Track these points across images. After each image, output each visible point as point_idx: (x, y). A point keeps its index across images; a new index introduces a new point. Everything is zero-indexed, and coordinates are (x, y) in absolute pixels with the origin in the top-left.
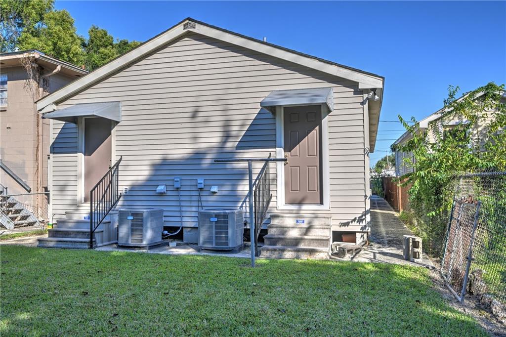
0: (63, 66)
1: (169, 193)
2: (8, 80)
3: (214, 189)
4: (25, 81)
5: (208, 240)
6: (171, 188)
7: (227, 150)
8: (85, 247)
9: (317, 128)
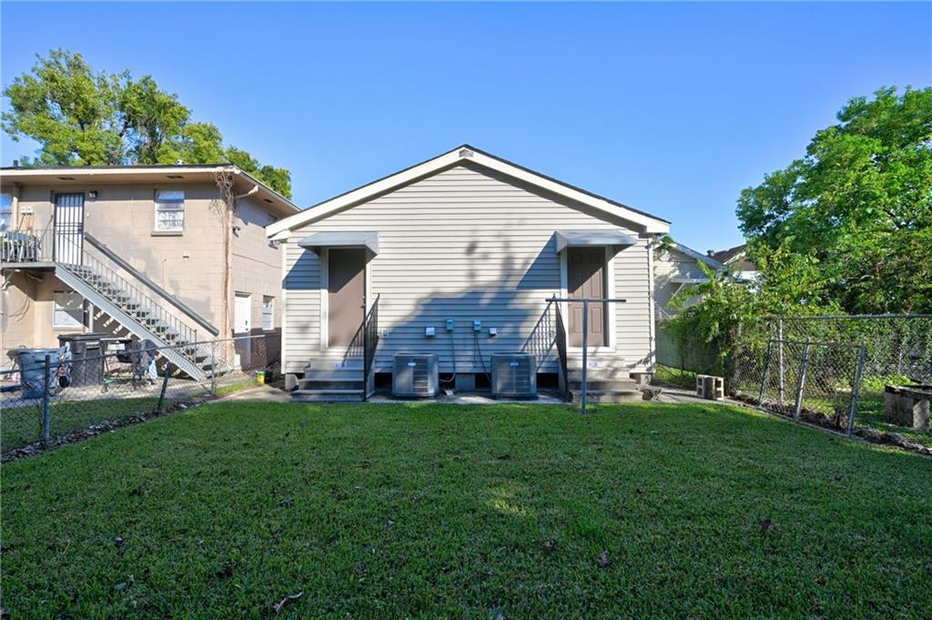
0: (261, 187)
1: (439, 336)
2: (186, 198)
3: (493, 331)
4: (210, 201)
5: (508, 386)
6: (441, 330)
7: (509, 289)
8: (358, 399)
9: (601, 270)
